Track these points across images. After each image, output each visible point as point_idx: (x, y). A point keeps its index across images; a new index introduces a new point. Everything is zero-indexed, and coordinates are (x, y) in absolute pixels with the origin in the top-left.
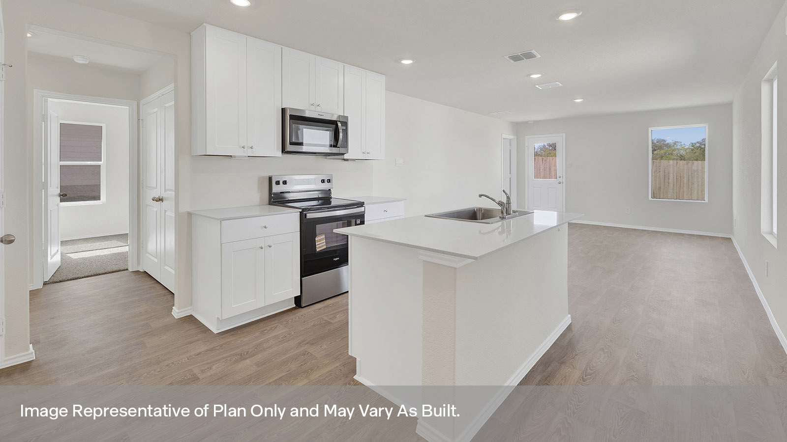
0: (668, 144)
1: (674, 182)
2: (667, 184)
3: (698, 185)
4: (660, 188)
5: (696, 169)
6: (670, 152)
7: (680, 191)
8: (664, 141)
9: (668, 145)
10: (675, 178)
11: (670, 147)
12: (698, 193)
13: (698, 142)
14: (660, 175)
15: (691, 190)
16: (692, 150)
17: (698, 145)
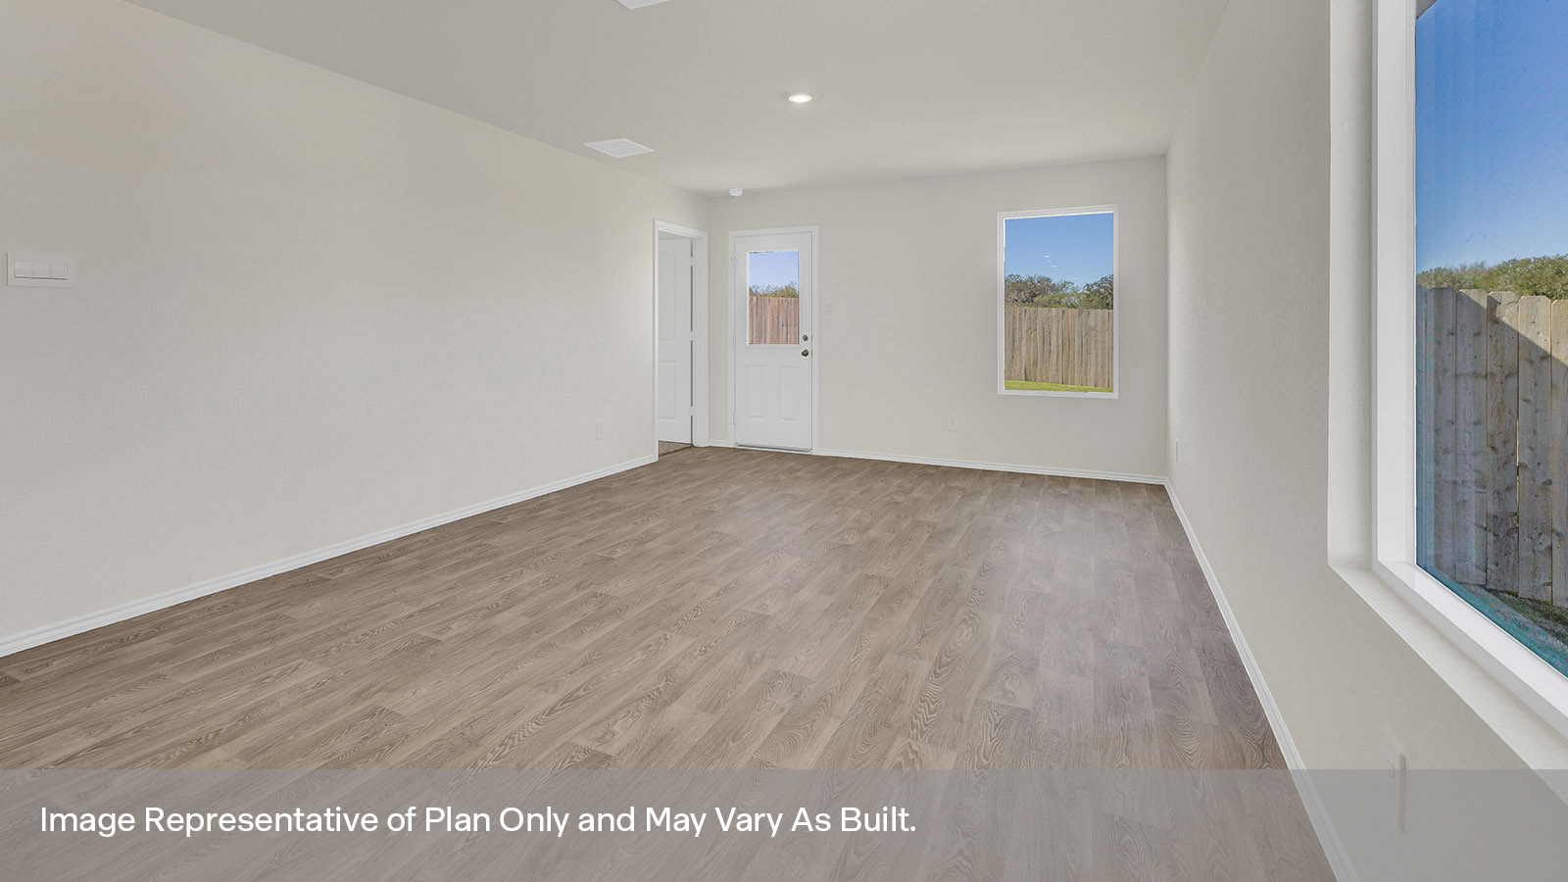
0: (1054, 285)
1: (1058, 351)
2: (1046, 355)
3: (1097, 355)
4: (1035, 362)
5: (1093, 325)
6: (1057, 299)
7: (1067, 368)
8: (1048, 280)
9: (1053, 288)
10: (1060, 341)
11: (1057, 290)
12: (1096, 370)
13: (1095, 284)
14: (1035, 337)
15: (1086, 365)
16: (1088, 296)
17: (1095, 288)
